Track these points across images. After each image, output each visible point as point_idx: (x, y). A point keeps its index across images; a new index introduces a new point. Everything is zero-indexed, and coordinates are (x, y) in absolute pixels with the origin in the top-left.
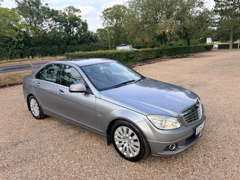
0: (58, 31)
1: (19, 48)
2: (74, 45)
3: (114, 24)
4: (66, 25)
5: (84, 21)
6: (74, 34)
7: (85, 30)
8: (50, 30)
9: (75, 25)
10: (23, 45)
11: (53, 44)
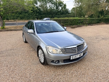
0: (53, 8)
1: (36, 15)
2: (59, 15)
3: (80, 5)
4: (56, 6)
5: (65, 4)
6: (60, 10)
7: (65, 8)
8: (49, 8)
9: (61, 6)
10: (38, 14)
11: (50, 14)
